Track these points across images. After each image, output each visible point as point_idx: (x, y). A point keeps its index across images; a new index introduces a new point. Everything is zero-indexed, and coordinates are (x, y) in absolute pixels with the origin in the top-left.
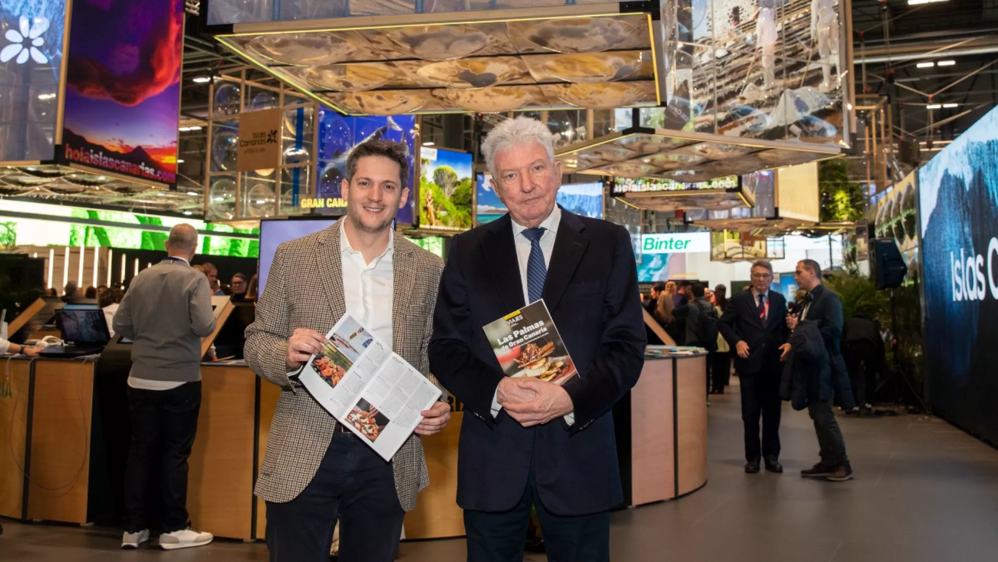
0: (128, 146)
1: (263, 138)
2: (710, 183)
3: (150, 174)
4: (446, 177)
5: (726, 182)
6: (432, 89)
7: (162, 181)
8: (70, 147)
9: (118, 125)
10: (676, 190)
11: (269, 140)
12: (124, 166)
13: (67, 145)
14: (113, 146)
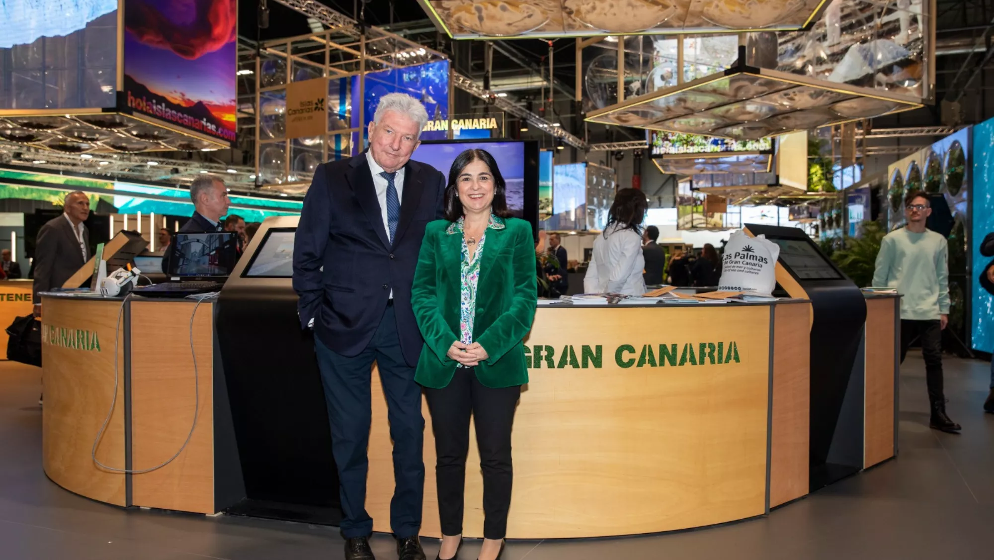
0: (189, 100)
1: (310, 107)
2: (744, 145)
3: (211, 130)
5: (760, 145)
7: (223, 138)
8: (132, 95)
9: (179, 77)
10: (711, 152)
11: (316, 109)
12: (187, 120)
13: (129, 93)
14: (176, 99)
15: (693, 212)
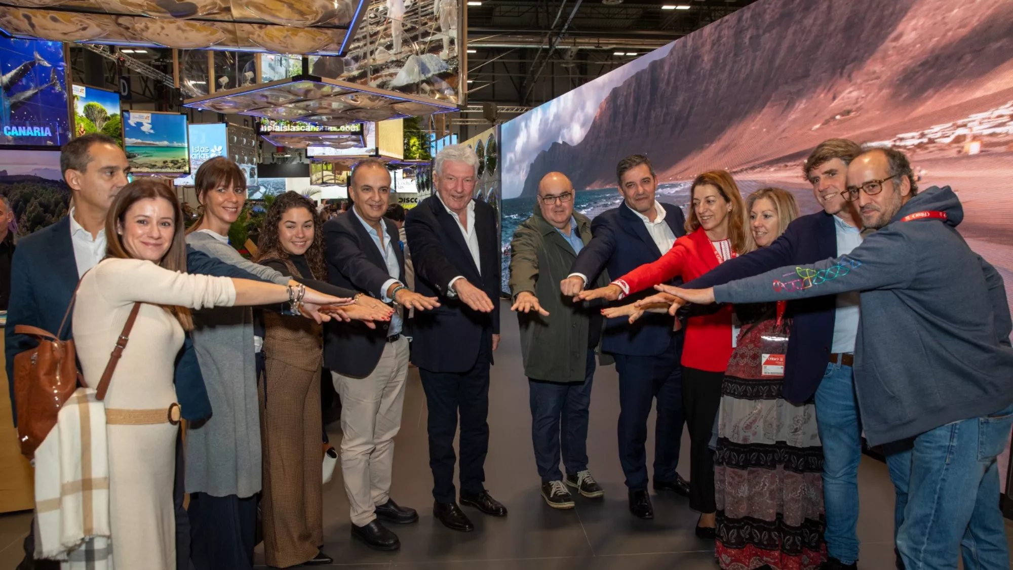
2: (339, 127)
4: (96, 112)
6: (119, 15)
10: (311, 132)
15: (323, 170)
